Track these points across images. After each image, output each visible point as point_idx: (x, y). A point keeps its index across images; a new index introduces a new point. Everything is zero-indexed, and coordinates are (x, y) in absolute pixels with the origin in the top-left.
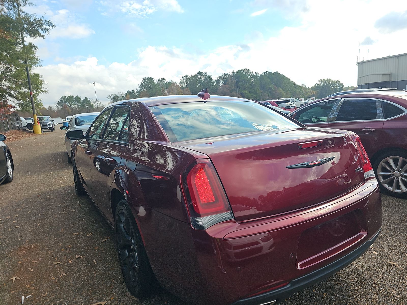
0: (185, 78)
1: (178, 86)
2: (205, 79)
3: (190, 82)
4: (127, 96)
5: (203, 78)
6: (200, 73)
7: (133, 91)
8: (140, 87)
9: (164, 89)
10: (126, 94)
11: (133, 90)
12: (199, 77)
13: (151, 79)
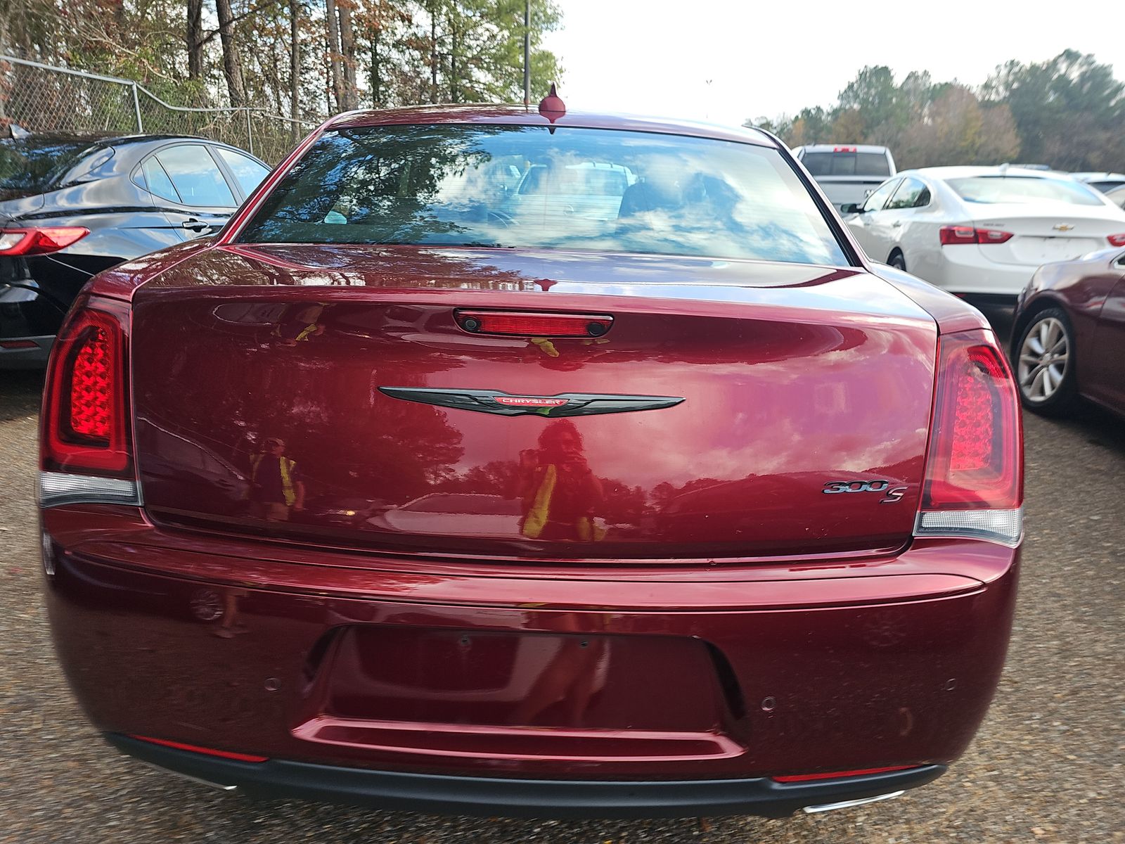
0: (1004, 72)
1: (972, 96)
2: (1083, 77)
3: (1023, 82)
4: (797, 124)
5: (1075, 74)
6: (1070, 56)
7: (819, 109)
8: (841, 97)
9: (922, 106)
10: (797, 117)
11: (818, 106)
12: (1063, 67)
13: (883, 73)
